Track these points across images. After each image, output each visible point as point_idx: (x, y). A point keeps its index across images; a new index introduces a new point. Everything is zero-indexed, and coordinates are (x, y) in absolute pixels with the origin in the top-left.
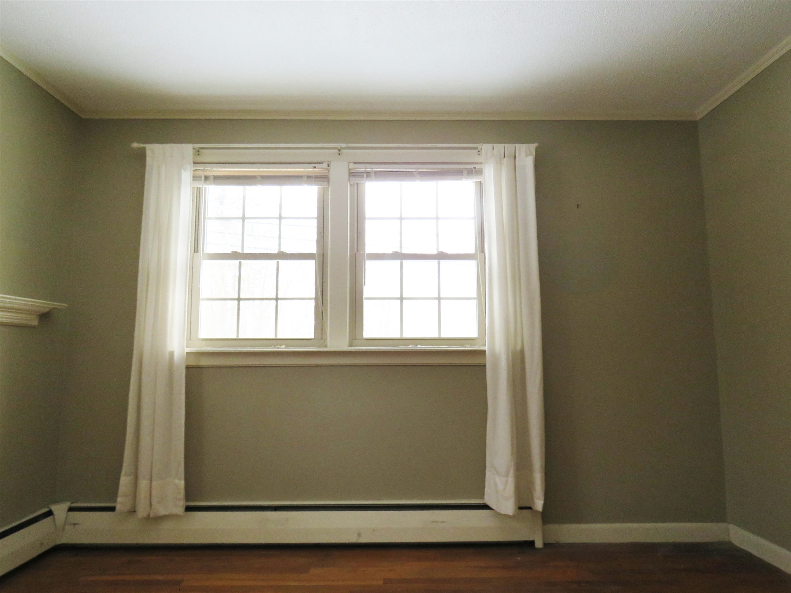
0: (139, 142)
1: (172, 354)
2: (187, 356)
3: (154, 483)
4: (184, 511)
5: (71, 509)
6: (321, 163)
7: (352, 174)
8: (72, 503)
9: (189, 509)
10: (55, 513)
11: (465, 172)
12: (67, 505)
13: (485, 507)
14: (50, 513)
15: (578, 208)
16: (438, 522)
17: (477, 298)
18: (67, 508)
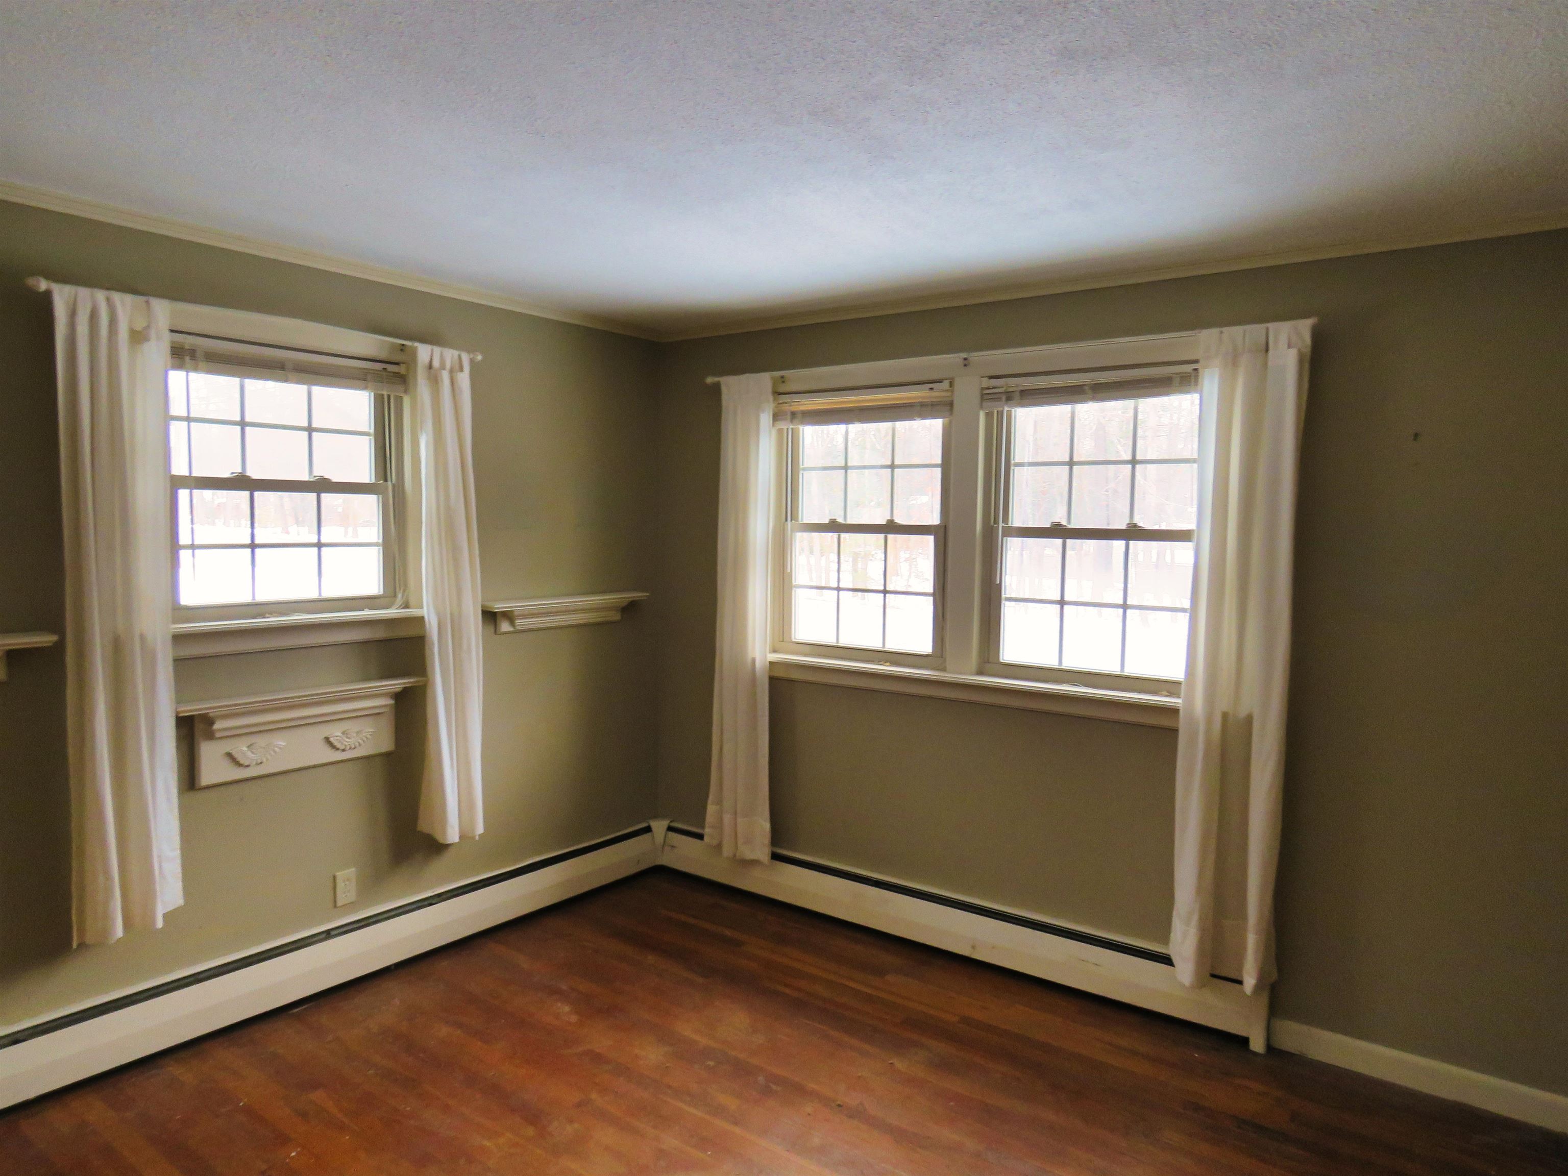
0: (715, 375)
1: (754, 660)
2: (770, 666)
3: (739, 820)
4: (770, 859)
5: (670, 829)
6: (940, 381)
7: (987, 396)
8: (671, 822)
9: (775, 857)
10: (654, 829)
11: (1177, 380)
12: (665, 823)
13: (1166, 960)
14: (648, 829)
15: (1415, 440)
16: (1088, 962)
17: (1189, 611)
18: (666, 827)
